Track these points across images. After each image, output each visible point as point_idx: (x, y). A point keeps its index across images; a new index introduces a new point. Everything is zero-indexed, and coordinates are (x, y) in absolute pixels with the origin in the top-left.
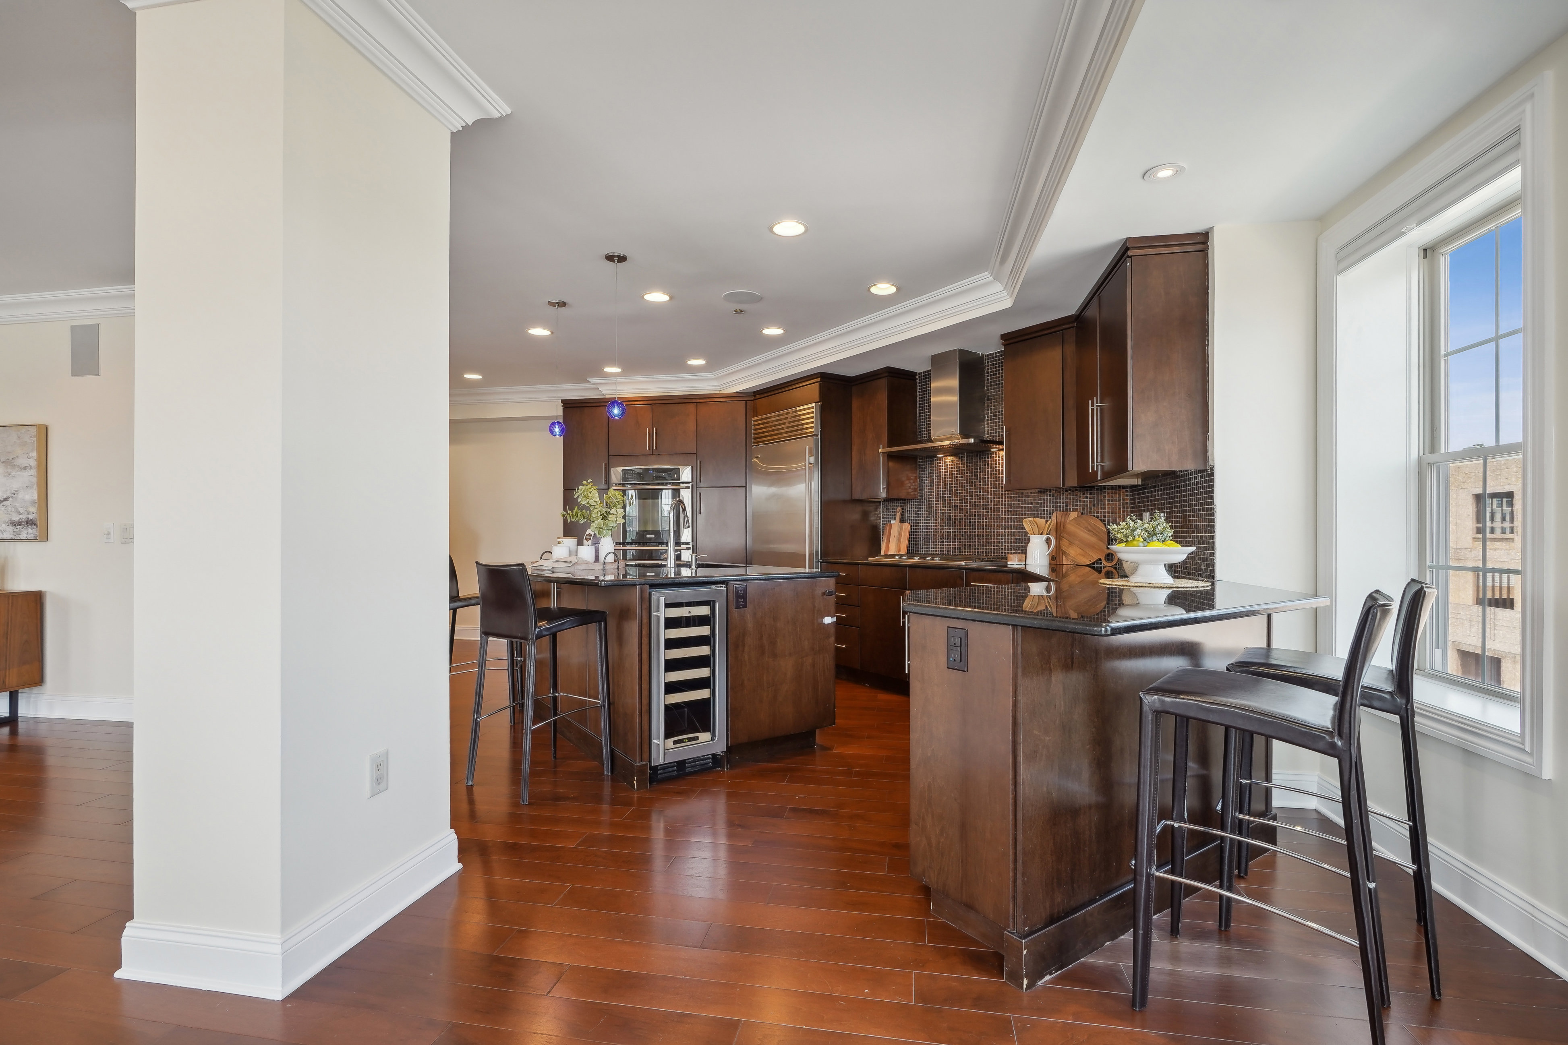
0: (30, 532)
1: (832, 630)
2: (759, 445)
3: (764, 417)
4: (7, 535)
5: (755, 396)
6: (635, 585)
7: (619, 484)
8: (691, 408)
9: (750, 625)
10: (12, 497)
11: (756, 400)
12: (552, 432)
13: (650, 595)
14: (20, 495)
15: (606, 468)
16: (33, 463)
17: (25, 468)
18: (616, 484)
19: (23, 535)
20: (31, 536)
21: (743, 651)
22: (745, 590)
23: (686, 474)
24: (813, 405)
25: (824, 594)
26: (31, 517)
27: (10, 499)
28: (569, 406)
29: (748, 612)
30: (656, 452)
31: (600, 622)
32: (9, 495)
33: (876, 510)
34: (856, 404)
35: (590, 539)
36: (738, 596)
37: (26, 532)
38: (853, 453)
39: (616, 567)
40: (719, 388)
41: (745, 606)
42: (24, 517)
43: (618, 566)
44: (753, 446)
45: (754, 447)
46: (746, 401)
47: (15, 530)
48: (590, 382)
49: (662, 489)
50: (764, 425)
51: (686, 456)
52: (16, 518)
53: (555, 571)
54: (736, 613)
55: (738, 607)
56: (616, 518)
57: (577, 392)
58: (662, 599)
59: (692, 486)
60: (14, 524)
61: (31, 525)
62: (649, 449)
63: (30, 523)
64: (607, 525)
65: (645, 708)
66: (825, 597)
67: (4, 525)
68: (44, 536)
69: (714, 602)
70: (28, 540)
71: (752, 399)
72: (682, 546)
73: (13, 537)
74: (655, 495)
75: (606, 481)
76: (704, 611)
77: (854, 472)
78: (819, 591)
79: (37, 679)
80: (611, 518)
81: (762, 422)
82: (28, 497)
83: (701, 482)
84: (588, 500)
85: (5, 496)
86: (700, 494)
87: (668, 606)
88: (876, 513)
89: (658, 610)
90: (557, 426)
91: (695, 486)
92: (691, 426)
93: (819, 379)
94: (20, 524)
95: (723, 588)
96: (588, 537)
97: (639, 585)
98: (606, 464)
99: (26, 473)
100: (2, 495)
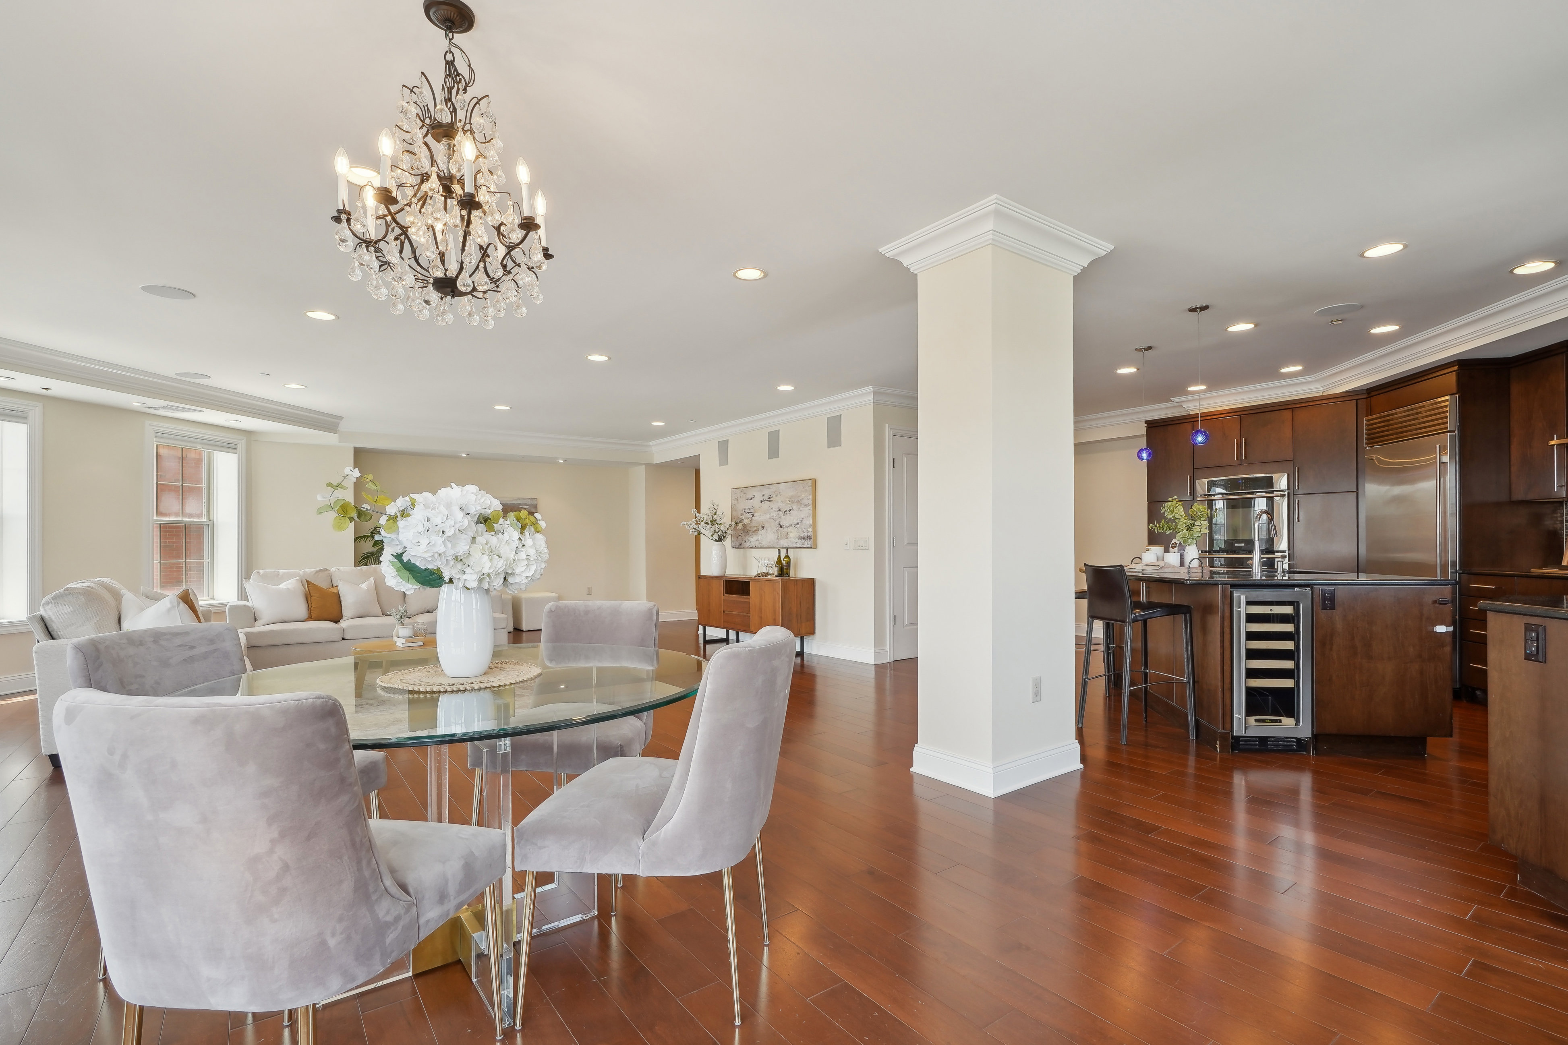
0: (808, 543)
1: (1449, 639)
2: (1374, 446)
3: (1385, 414)
4: (798, 545)
5: (1368, 394)
6: (1217, 584)
7: (1205, 495)
8: (1287, 414)
9: (1339, 626)
10: (800, 523)
11: (1370, 397)
12: (1140, 457)
13: (1232, 593)
14: (804, 522)
15: (1190, 480)
16: (810, 502)
17: (806, 505)
18: (1201, 495)
19: (805, 546)
20: (809, 546)
21: (1331, 649)
22: (1333, 594)
23: (1282, 482)
24: (1448, 397)
25: (1435, 602)
26: (809, 534)
28: (1153, 426)
29: (1337, 614)
30: (1245, 462)
31: (1185, 614)
32: (799, 521)
33: (1555, 511)
34: (1516, 389)
35: (1176, 547)
36: (1324, 598)
38: (1512, 447)
39: (1201, 571)
40: (1322, 389)
41: (1333, 608)
42: (806, 534)
43: (1203, 571)
44: (1366, 448)
45: (1368, 448)
46: (1357, 400)
47: (803, 542)
48: (1172, 401)
49: (1255, 498)
50: (1386, 423)
51: (1279, 464)
52: (802, 535)
53: (1145, 573)
54: (1323, 615)
55: (1324, 608)
56: (1201, 528)
57: (1161, 411)
58: (1243, 597)
59: (1289, 493)
60: (802, 538)
62: (1237, 459)
63: (809, 538)
64: (1192, 535)
65: (1227, 686)
66: (1437, 605)
67: (796, 539)
68: (814, 546)
69: (1298, 603)
70: (807, 548)
71: (1365, 397)
72: (1276, 554)
73: (801, 546)
74: (1248, 504)
75: (1190, 493)
76: (1288, 610)
77: (1514, 469)
78: (1429, 599)
79: (812, 632)
80: (1196, 529)
81: (1382, 419)
82: (808, 523)
83: (1299, 489)
84: (1174, 514)
85: (797, 522)
86: (1299, 500)
87: (1249, 603)
88: (1555, 515)
89: (1239, 606)
90: (1144, 452)
91: (1291, 495)
92: (1287, 432)
93: (1456, 368)
94: (804, 538)
95: (1308, 590)
96: (1174, 545)
97: (1221, 584)
98: (1190, 477)
99: (807, 508)
100: (796, 522)
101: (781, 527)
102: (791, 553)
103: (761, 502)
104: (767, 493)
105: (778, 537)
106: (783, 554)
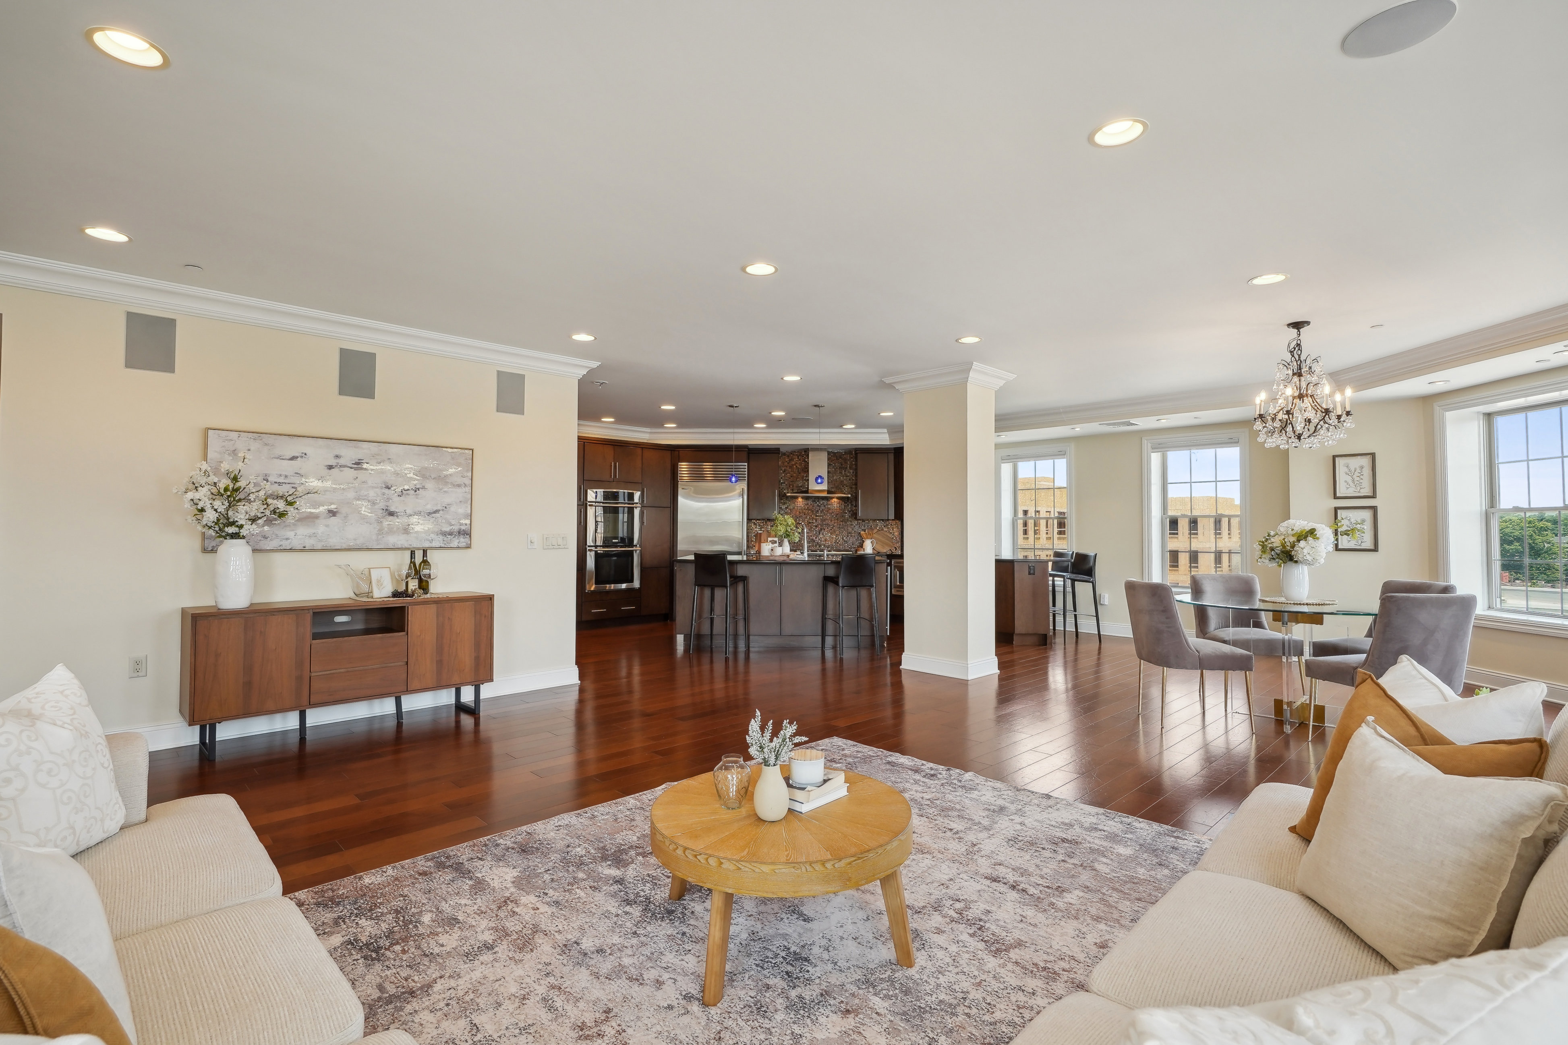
0: (463, 541)
4: (436, 544)
10: (443, 510)
14: (453, 509)
16: (468, 482)
17: (459, 486)
19: (455, 544)
20: (464, 545)
26: (463, 528)
27: (441, 512)
32: (439, 508)
37: (458, 541)
42: (456, 528)
47: (445, 539)
52: (447, 529)
60: (444, 534)
61: (464, 535)
63: (459, 533)
67: (432, 535)
68: (469, 545)
70: (458, 548)
73: (442, 545)
81: (688, 467)
82: (457, 511)
85: (435, 509)
94: (451, 534)
99: (459, 490)
100: (430, 507)
101: (391, 514)
102: (431, 557)
103: (330, 467)
104: (349, 454)
105: (380, 530)
106: (418, 559)
